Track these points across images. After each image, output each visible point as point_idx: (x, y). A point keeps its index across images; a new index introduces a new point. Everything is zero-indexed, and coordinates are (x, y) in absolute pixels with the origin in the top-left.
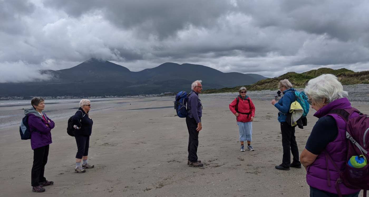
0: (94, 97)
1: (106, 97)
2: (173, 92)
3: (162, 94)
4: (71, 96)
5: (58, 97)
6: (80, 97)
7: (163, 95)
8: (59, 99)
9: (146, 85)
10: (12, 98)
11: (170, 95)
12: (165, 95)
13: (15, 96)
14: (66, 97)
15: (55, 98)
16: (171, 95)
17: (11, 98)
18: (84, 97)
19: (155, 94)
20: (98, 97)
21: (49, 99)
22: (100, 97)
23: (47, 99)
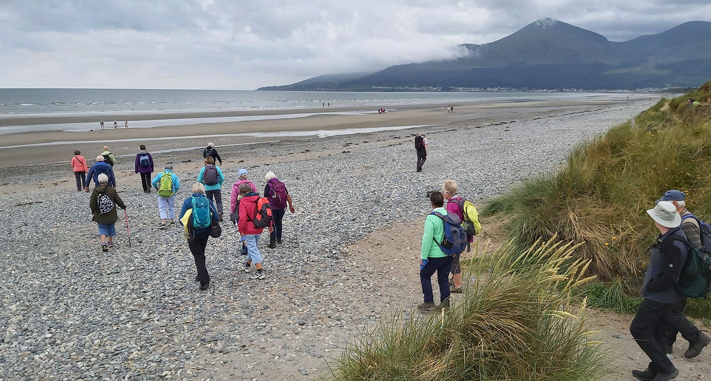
0: (545, 90)
1: (564, 90)
4: (507, 87)
5: (489, 89)
6: (521, 89)
13: (430, 86)
14: (500, 90)
15: (484, 90)
17: (425, 89)
20: (551, 90)
21: (476, 92)
22: (555, 90)
23: (473, 92)
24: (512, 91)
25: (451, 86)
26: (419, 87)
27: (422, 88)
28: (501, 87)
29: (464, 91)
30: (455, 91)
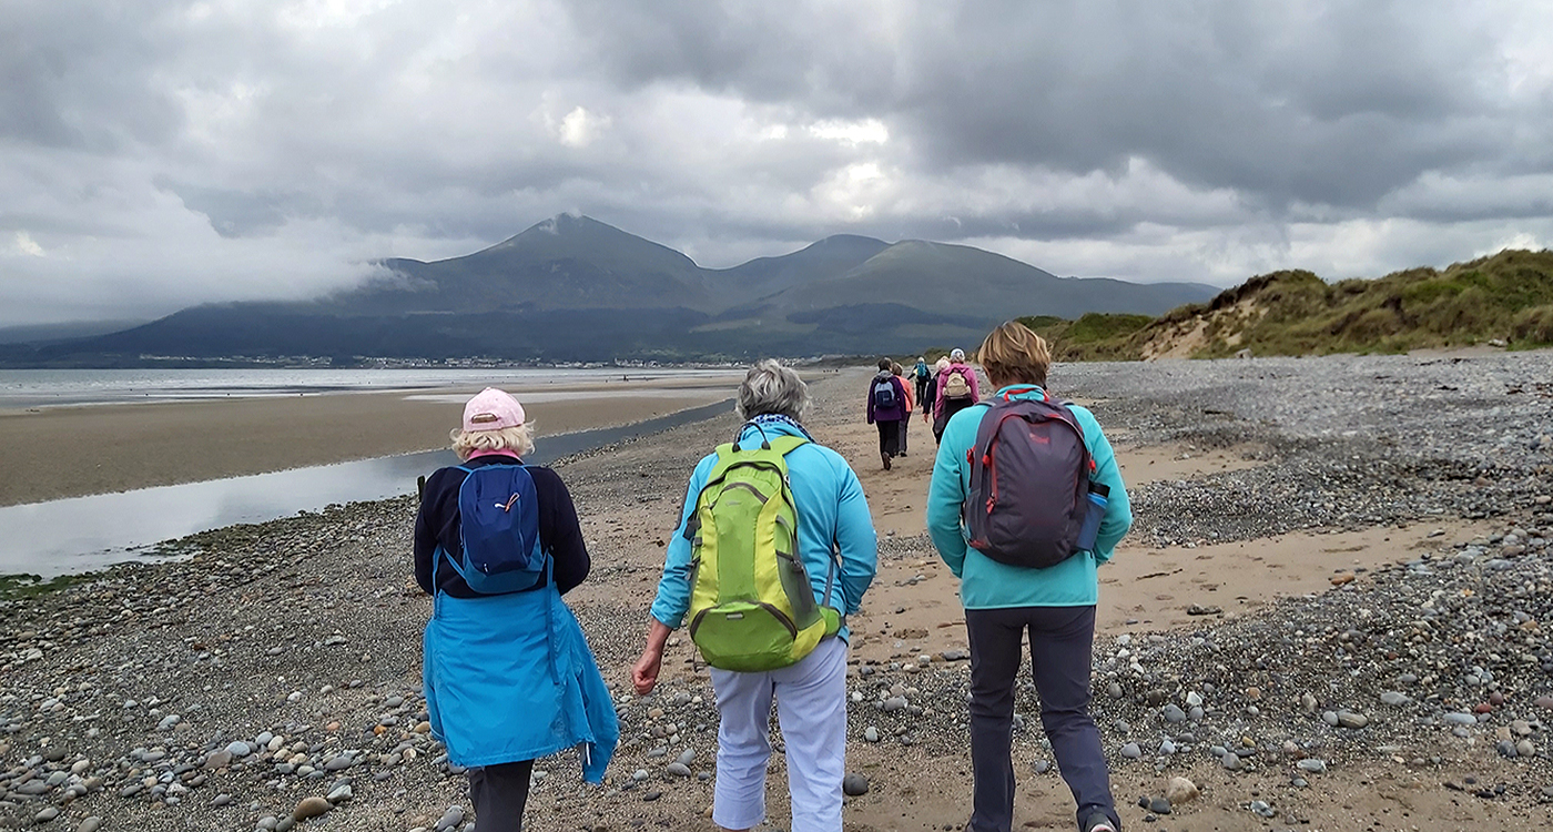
0: (577, 365)
1: (619, 364)
6: (525, 361)
8: (455, 367)
9: (758, 322)
10: (294, 362)
13: (302, 354)
17: (288, 360)
18: (542, 365)
20: (591, 364)
21: (420, 368)
22: (599, 364)
23: (413, 368)
24: (506, 368)
25: (357, 354)
26: (273, 355)
27: (281, 359)
28: (482, 358)
29: (390, 366)
30: (368, 366)
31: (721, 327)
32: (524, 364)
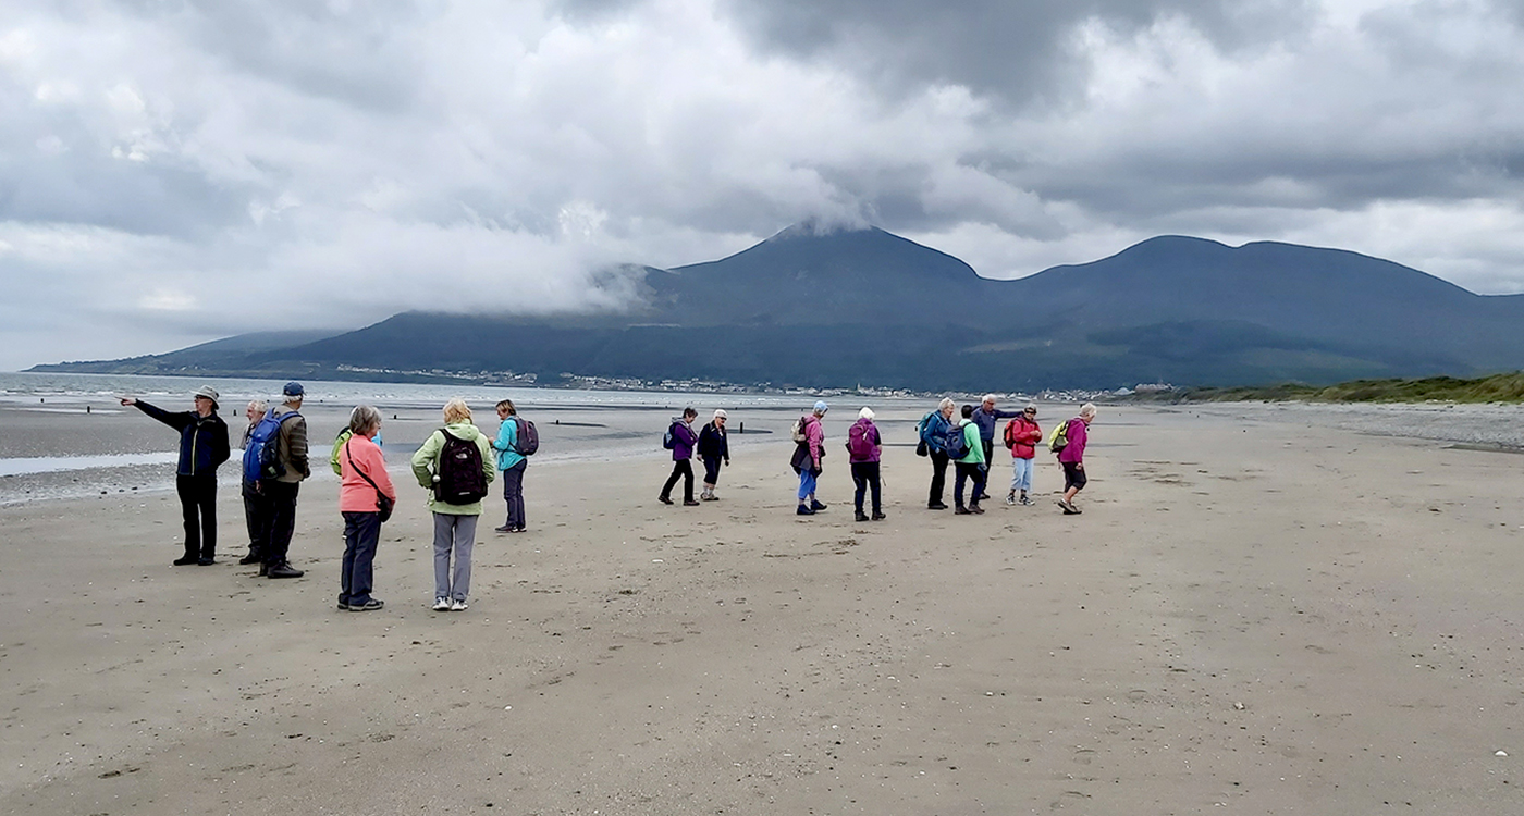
0: (812, 391)
1: (861, 390)
2: (1179, 384)
3: (1124, 391)
4: (716, 381)
5: (668, 383)
6: (750, 385)
7: (1124, 398)
8: (671, 390)
9: (1049, 343)
10: (495, 378)
11: (1158, 399)
12: (1139, 397)
13: (506, 370)
14: (695, 386)
15: (653, 385)
16: (1164, 399)
17: (490, 377)
18: (771, 390)
19: (1089, 389)
20: (827, 391)
21: (632, 390)
22: (839, 391)
23: (624, 389)
26: (476, 371)
29: (597, 386)
30: (575, 386)
31: (998, 348)
32: (749, 389)
